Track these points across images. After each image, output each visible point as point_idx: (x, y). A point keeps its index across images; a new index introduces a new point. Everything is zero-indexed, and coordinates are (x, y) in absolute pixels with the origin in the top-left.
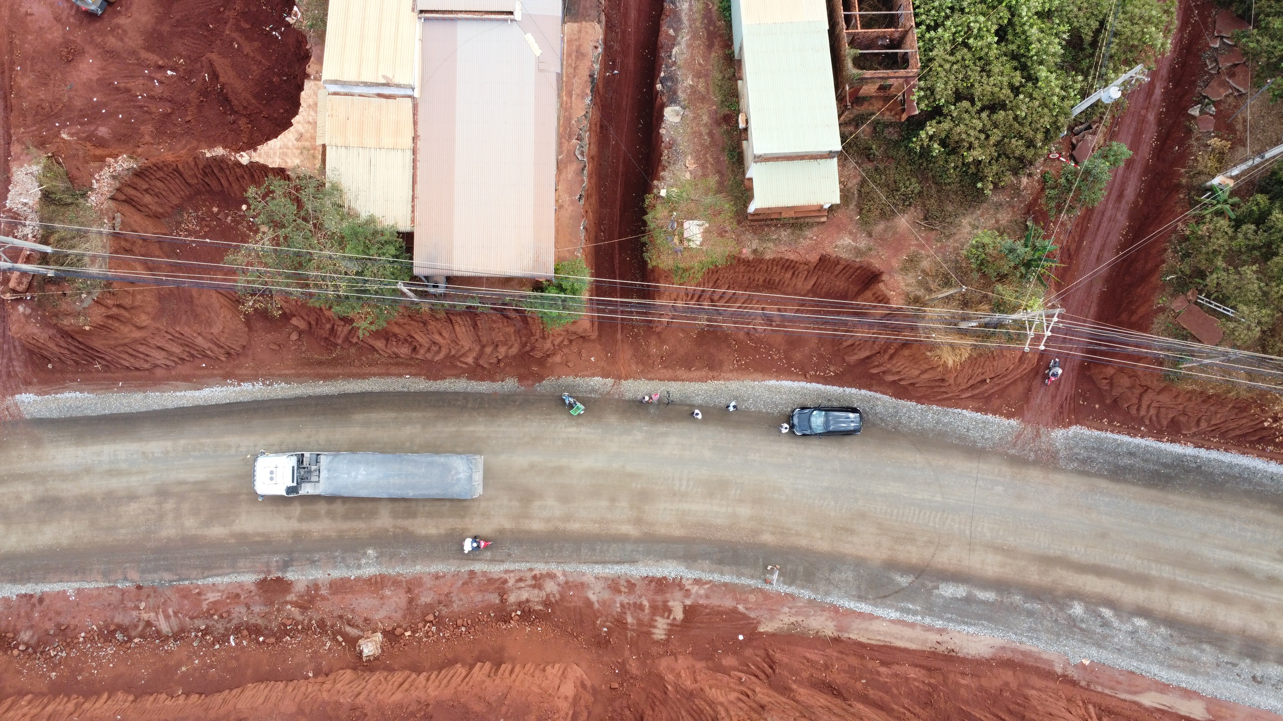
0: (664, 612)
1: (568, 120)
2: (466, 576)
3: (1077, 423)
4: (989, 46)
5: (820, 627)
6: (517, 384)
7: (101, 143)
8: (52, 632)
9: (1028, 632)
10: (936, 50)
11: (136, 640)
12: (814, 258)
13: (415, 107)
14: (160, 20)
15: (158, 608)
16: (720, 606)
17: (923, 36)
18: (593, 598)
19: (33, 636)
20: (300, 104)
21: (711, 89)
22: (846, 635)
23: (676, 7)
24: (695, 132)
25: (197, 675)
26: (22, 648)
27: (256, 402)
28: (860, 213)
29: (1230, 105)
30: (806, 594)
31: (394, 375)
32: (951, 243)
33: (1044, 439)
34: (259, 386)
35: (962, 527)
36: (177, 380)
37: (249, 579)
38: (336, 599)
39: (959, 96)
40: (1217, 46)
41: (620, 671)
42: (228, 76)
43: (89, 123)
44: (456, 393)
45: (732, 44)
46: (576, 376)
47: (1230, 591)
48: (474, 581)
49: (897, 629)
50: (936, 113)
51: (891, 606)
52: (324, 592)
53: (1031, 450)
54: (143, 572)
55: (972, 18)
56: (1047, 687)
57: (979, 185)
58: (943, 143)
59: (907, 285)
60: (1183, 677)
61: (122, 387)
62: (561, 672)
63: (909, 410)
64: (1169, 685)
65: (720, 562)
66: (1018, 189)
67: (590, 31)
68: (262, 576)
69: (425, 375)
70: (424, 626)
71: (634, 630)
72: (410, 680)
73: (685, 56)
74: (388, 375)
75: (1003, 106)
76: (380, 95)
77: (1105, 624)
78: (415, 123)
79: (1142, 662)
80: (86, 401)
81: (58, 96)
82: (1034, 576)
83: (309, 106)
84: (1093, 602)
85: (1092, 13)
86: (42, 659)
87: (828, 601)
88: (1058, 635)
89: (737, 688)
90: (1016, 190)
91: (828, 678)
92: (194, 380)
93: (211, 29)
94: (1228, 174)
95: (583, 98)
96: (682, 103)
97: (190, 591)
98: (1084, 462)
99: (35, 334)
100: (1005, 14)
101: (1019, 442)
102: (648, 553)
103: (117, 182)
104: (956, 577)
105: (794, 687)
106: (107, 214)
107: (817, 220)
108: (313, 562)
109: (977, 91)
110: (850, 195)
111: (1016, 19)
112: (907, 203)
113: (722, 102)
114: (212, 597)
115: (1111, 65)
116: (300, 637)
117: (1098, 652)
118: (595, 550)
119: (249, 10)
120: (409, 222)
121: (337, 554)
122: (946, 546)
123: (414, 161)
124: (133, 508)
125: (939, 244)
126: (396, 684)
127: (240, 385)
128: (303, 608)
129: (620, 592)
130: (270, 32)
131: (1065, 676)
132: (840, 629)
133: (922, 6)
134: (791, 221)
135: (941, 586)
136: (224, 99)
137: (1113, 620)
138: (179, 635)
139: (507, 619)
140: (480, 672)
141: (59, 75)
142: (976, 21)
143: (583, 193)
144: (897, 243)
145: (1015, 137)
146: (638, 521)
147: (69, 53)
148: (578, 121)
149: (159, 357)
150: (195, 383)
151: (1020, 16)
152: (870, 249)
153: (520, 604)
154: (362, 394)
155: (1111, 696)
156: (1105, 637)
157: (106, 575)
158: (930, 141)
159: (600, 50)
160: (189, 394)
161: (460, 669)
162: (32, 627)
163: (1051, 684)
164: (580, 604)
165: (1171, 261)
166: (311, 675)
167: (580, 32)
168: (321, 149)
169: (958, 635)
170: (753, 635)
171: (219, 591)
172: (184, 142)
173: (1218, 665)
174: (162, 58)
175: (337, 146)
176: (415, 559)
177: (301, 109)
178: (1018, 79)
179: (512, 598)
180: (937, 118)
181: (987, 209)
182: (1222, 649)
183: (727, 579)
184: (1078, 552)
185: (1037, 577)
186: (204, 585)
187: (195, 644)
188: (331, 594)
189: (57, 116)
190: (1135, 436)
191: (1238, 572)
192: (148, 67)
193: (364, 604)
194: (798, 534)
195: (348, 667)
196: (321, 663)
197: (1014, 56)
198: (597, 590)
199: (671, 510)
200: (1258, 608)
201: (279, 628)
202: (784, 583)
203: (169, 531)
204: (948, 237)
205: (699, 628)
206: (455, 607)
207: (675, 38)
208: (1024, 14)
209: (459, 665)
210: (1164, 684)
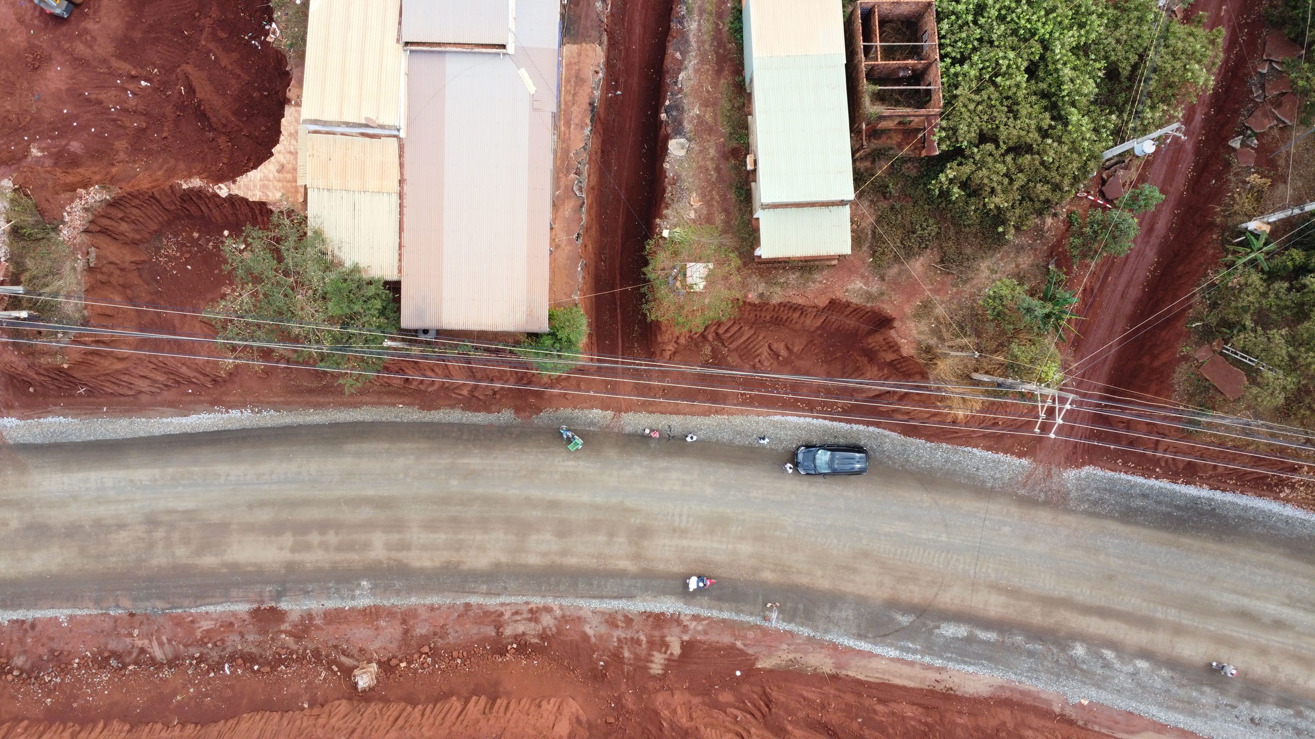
0: (661, 647)
1: (566, 152)
2: (462, 609)
3: (1090, 463)
4: (1018, 86)
5: (818, 664)
6: (513, 416)
7: (74, 162)
8: (45, 658)
9: (1028, 672)
10: (960, 88)
11: (131, 667)
12: (823, 302)
13: (401, 148)
14: (131, 25)
15: (152, 635)
16: (718, 642)
17: (947, 69)
18: (590, 632)
19: (27, 661)
20: (281, 132)
21: (719, 119)
22: (844, 672)
23: (684, 27)
24: (700, 167)
25: (192, 704)
26: (16, 673)
27: (244, 430)
28: (873, 256)
29: (1273, 138)
30: (806, 631)
31: (387, 404)
32: (967, 288)
33: (1055, 479)
34: (247, 413)
35: (967, 567)
36: (163, 406)
37: (242, 608)
38: (331, 629)
39: (983, 138)
40: (1265, 71)
41: (616, 705)
42: (205, 92)
43: (60, 136)
44: (451, 424)
45: (743, 69)
46: (575, 408)
47: (1235, 634)
48: (470, 613)
49: (895, 667)
50: (956, 154)
51: (891, 645)
52: (318, 621)
53: (1041, 491)
54: (135, 599)
55: (1001, 54)
56: (1044, 726)
57: (1000, 229)
58: (964, 185)
59: (920, 333)
60: (1181, 718)
61: (107, 412)
62: (556, 707)
63: (918, 448)
64: (1166, 725)
65: (720, 598)
66: (1041, 230)
67: (590, 54)
68: (255, 606)
69: (418, 404)
70: (420, 658)
71: (630, 665)
72: (404, 714)
73: (692, 82)
74: (381, 404)
75: (1029, 149)
76: (363, 135)
77: (1107, 665)
78: (401, 165)
79: (1141, 703)
80: (70, 427)
81: (25, 108)
82: (1037, 617)
83: (291, 135)
84: (1095, 643)
85: (1132, 46)
86: (37, 685)
87: (827, 638)
88: (1058, 676)
89: (733, 727)
90: (1039, 231)
91: (824, 718)
92: (181, 407)
93: (186, 36)
94: (1265, 220)
95: (582, 128)
96: (688, 135)
97: (184, 619)
98: (1095, 503)
99: (14, 363)
100: (1037, 48)
101: (1029, 482)
102: (646, 589)
103: (90, 214)
104: (958, 617)
105: (790, 728)
106: (80, 249)
107: (828, 263)
108: (306, 593)
109: (1003, 133)
110: (863, 237)
111: (1048, 54)
112: (923, 246)
113: (731, 134)
114: (206, 625)
115: (1149, 102)
116: (295, 667)
117: (1097, 692)
118: (592, 585)
119: (226, 17)
120: (396, 271)
121: (331, 585)
122: (949, 586)
123: (401, 206)
124: (123, 536)
125: (955, 290)
126: (391, 719)
127: (228, 412)
128: (298, 637)
129: (617, 626)
130: (249, 42)
131: (1062, 716)
132: (839, 666)
133: (948, 36)
134: (800, 264)
135: (942, 625)
136: (202, 116)
137: (1115, 661)
138: (174, 662)
139: (503, 652)
140: (477, 705)
141: (25, 84)
142: (1005, 58)
143: (581, 232)
144: (912, 289)
145: (1040, 181)
146: (637, 557)
147: (34, 59)
148: (576, 154)
149: (144, 385)
150: (181, 409)
151: (1053, 51)
152: (882, 294)
153: (516, 637)
154: (355, 424)
155: (1108, 736)
156: (1105, 678)
157: (97, 602)
158: (950, 184)
159: (601, 75)
160: (176, 420)
161: (456, 704)
162: (25, 652)
163: (1049, 724)
164: (577, 637)
165: (1199, 307)
166: (306, 706)
167: (579, 54)
168: (302, 190)
169: (956, 674)
170: (751, 671)
171: (212, 619)
172: (161, 161)
173: (1217, 707)
174: (135, 67)
175: (319, 189)
176: (410, 591)
177: (282, 138)
178: (1047, 121)
179: (508, 631)
180: (959, 158)
181: (1008, 253)
182: (1223, 692)
183: (726, 615)
184: (1083, 593)
185: (1039, 618)
186: (197, 613)
187: (190, 672)
188: (325, 624)
189: (25, 129)
190: (1149, 477)
191: (1246, 616)
192: (120, 76)
193: (359, 634)
194: (799, 572)
195: (343, 697)
196: (316, 694)
197: (1044, 95)
198: (594, 624)
199: (671, 546)
200: (1263, 651)
201: (274, 656)
202: (784, 620)
203: (159, 560)
204: (965, 282)
205: (696, 663)
206: (450, 639)
207: (681, 62)
208: (1057, 51)
209: (454, 698)
210: (1161, 724)
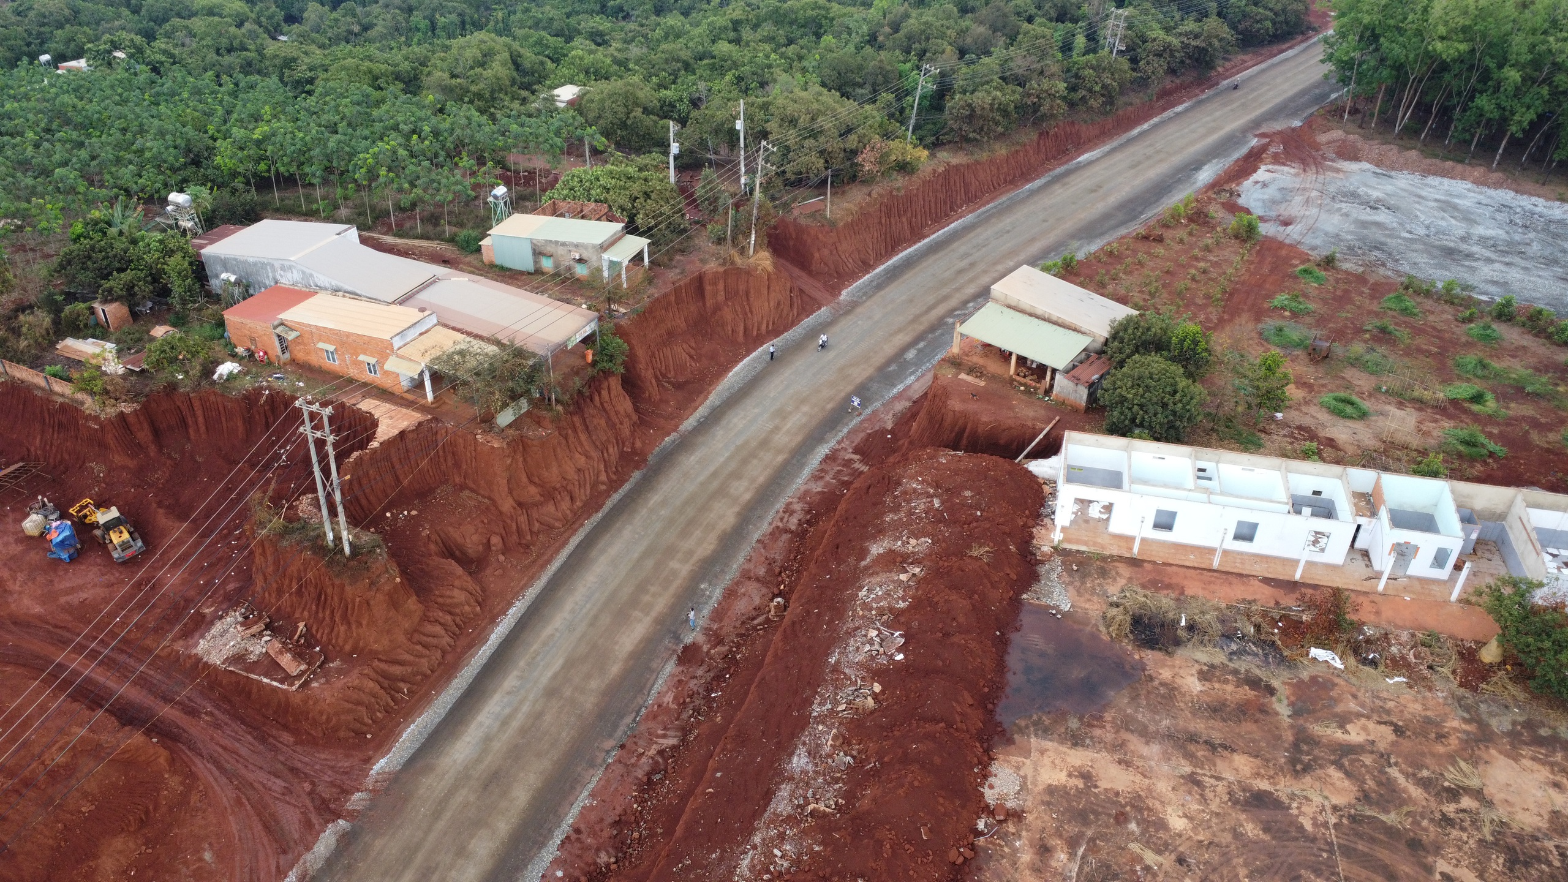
0: (850, 462)
3: (841, 290)
5: (903, 406)
6: (639, 472)
8: (615, 832)
11: (669, 765)
15: (651, 740)
16: (862, 439)
18: (819, 490)
19: (607, 852)
26: (613, 861)
30: (877, 404)
31: (579, 527)
33: (842, 302)
34: (518, 603)
35: (873, 340)
36: (466, 653)
37: (670, 667)
38: (726, 622)
46: (658, 445)
49: (922, 381)
51: (906, 377)
52: (715, 626)
53: (845, 307)
54: (611, 738)
59: (714, 265)
61: (436, 692)
65: (832, 429)
68: (675, 657)
70: (783, 578)
71: (854, 478)
74: (576, 529)
76: (421, 334)
81: (171, 602)
82: (921, 327)
87: (887, 396)
92: (476, 642)
97: (652, 712)
98: (864, 295)
101: (837, 309)
102: (804, 455)
104: (903, 351)
114: (669, 698)
118: (784, 477)
124: (548, 718)
127: (507, 614)
128: (720, 642)
129: (823, 476)
132: (909, 399)
135: (906, 357)
138: (686, 732)
146: (779, 452)
150: (479, 642)
153: (799, 524)
157: (592, 765)
160: (485, 647)
162: (598, 850)
164: (819, 497)
170: (891, 432)
171: (667, 693)
179: (793, 528)
183: (845, 430)
184: (915, 311)
186: (654, 702)
187: (702, 719)
189: (186, 609)
198: (814, 486)
203: (589, 702)
205: (871, 451)
